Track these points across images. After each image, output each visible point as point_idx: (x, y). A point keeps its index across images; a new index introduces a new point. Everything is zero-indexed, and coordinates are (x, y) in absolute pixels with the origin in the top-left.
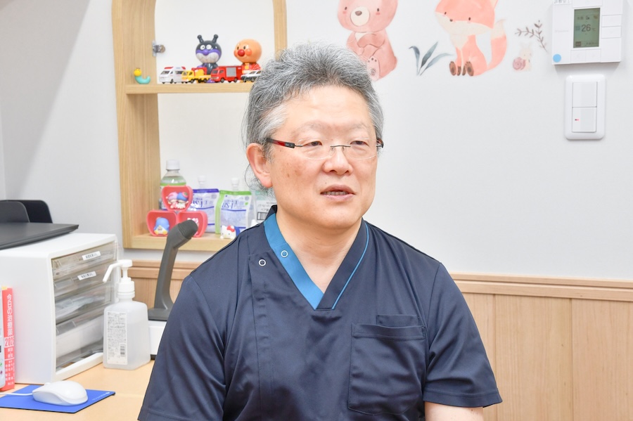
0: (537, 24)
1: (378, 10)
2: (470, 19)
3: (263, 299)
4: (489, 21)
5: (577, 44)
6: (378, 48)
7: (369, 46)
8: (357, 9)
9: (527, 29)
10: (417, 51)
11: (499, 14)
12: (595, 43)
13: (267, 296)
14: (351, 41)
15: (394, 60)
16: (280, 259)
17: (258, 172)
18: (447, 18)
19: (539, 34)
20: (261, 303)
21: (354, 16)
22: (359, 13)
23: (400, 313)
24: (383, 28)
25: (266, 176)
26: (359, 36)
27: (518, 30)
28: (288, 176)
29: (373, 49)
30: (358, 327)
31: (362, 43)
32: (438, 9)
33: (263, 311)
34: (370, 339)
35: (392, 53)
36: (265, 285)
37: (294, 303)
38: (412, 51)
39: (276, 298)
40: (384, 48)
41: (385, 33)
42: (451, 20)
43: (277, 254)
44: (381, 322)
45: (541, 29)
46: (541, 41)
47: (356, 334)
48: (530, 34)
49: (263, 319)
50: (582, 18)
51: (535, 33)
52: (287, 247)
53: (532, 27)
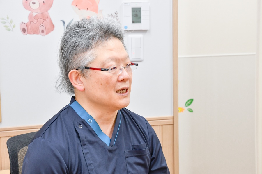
0: (116, 13)
1: (44, 2)
2: (87, 9)
3: (86, 144)
4: (96, 10)
5: (133, 22)
6: (45, 20)
7: (39, 19)
8: (33, 1)
9: (112, 14)
10: (64, 23)
11: (100, 7)
12: (140, 22)
13: (87, 142)
14: (30, 16)
15: (53, 26)
16: (89, 124)
17: (75, 84)
18: (77, 8)
19: (117, 17)
20: (85, 147)
21: (31, 5)
22: (34, 3)
23: (140, 143)
24: (47, 11)
25: (81, 85)
26: (34, 14)
27: (108, 15)
28: (102, 84)
29: (42, 21)
30: (127, 152)
31: (36, 17)
32: (73, 4)
33: (87, 151)
34: (132, 157)
35: (52, 23)
36: (86, 137)
37: (99, 145)
38: (62, 22)
39: (91, 143)
40: (48, 20)
41: (48, 13)
42: (79, 9)
43: (86, 121)
44: (134, 148)
45: (117, 15)
46: (118, 20)
47: (127, 156)
48: (113, 17)
49: (88, 154)
50: (134, 11)
51: (115, 16)
52: (90, 117)
53: (114, 14)
